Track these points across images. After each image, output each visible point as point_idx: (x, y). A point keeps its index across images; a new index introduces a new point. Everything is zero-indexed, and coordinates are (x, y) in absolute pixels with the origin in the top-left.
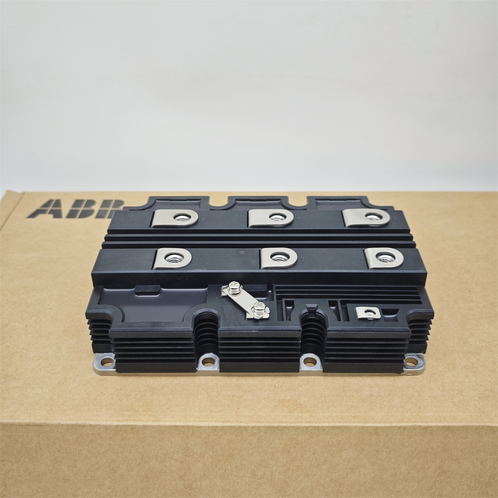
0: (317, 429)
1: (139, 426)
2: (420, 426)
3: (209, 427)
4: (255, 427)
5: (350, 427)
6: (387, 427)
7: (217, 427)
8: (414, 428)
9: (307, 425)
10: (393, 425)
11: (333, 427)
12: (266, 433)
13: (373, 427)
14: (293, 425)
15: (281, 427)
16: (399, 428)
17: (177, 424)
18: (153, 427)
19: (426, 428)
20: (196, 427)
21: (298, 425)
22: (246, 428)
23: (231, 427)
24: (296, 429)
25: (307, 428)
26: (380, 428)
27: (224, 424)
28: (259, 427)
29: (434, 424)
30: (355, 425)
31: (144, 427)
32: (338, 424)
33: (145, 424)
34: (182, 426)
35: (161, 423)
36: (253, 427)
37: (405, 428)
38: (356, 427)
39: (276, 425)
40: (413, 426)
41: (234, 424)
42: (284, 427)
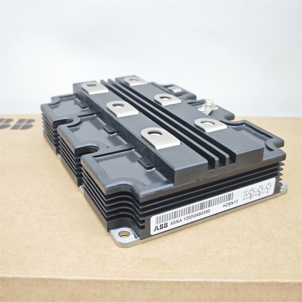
0: (178, 284)
1: (9, 278)
2: (277, 282)
3: (75, 280)
4: (119, 281)
5: (210, 282)
6: (245, 282)
7: (82, 280)
8: (272, 284)
9: (169, 280)
10: (252, 281)
11: (194, 283)
12: (129, 287)
13: (232, 283)
14: (155, 279)
15: (144, 281)
16: (258, 284)
17: (45, 277)
18: (21, 279)
19: (283, 284)
20: (62, 280)
21: (160, 280)
22: (110, 282)
23: (96, 280)
24: (158, 284)
25: (168, 283)
26: (239, 284)
27: (89, 278)
28: (122, 282)
29: (290, 281)
30: (215, 280)
31: (14, 279)
32: (198, 280)
33: (15, 276)
34: (50, 279)
35: (30, 276)
36: (116, 282)
37: (263, 284)
38: (215, 283)
39: (138, 279)
40: (270, 282)
41: (98, 278)
42: (147, 282)
